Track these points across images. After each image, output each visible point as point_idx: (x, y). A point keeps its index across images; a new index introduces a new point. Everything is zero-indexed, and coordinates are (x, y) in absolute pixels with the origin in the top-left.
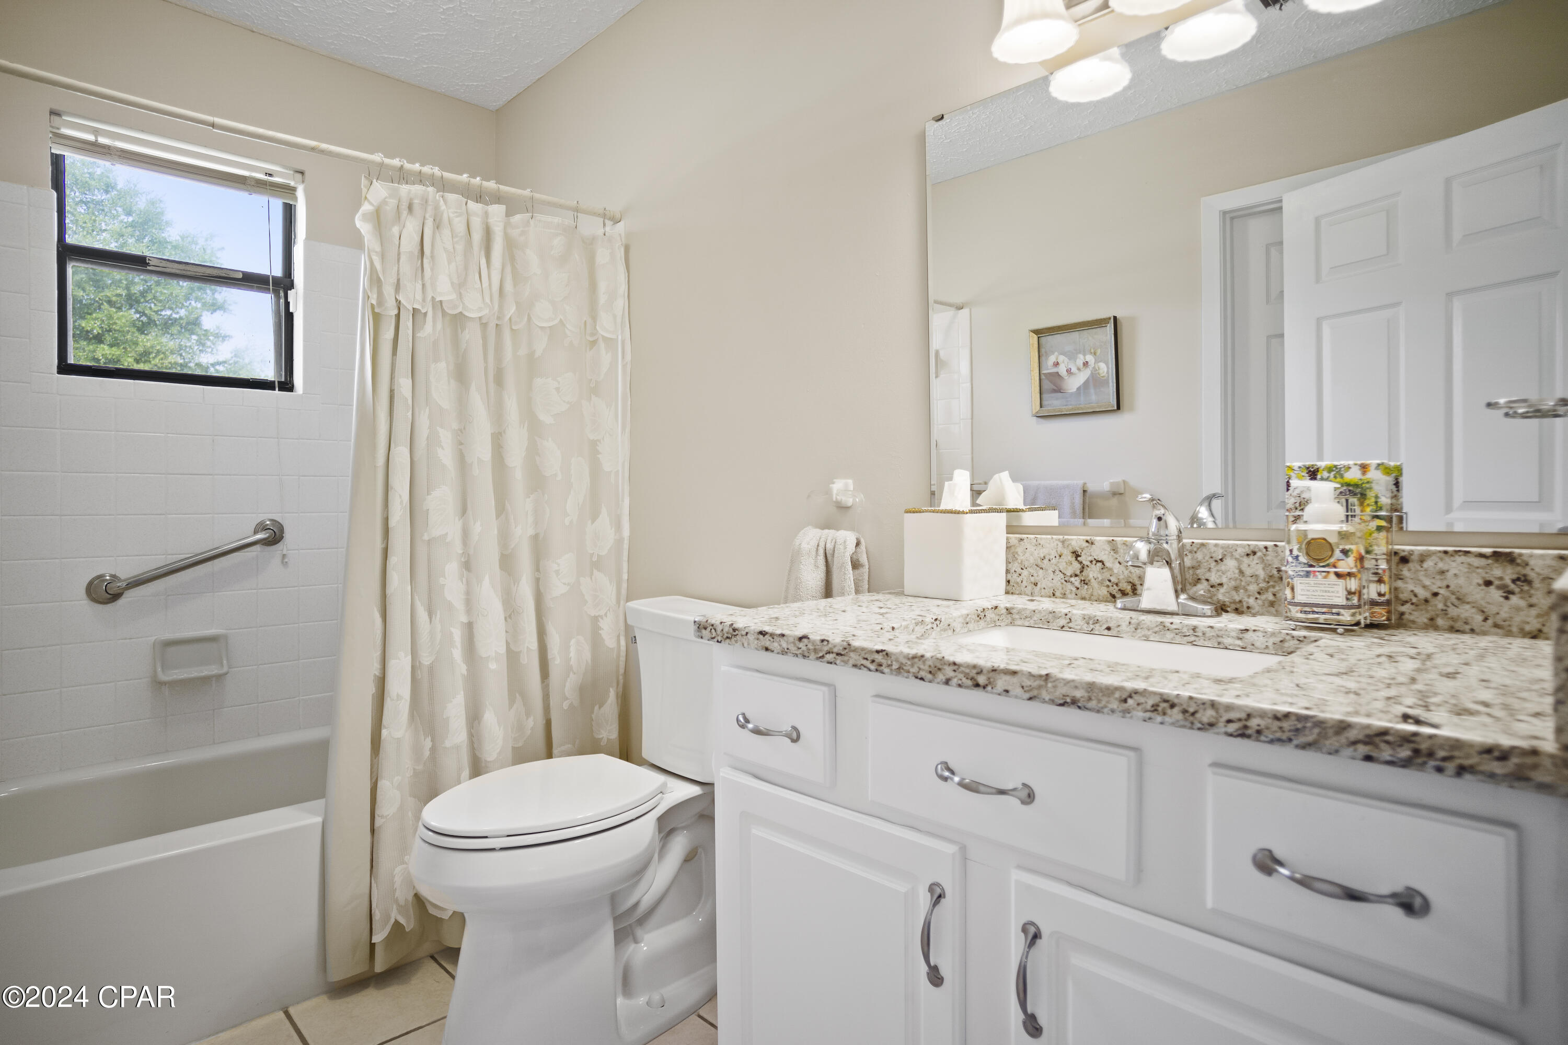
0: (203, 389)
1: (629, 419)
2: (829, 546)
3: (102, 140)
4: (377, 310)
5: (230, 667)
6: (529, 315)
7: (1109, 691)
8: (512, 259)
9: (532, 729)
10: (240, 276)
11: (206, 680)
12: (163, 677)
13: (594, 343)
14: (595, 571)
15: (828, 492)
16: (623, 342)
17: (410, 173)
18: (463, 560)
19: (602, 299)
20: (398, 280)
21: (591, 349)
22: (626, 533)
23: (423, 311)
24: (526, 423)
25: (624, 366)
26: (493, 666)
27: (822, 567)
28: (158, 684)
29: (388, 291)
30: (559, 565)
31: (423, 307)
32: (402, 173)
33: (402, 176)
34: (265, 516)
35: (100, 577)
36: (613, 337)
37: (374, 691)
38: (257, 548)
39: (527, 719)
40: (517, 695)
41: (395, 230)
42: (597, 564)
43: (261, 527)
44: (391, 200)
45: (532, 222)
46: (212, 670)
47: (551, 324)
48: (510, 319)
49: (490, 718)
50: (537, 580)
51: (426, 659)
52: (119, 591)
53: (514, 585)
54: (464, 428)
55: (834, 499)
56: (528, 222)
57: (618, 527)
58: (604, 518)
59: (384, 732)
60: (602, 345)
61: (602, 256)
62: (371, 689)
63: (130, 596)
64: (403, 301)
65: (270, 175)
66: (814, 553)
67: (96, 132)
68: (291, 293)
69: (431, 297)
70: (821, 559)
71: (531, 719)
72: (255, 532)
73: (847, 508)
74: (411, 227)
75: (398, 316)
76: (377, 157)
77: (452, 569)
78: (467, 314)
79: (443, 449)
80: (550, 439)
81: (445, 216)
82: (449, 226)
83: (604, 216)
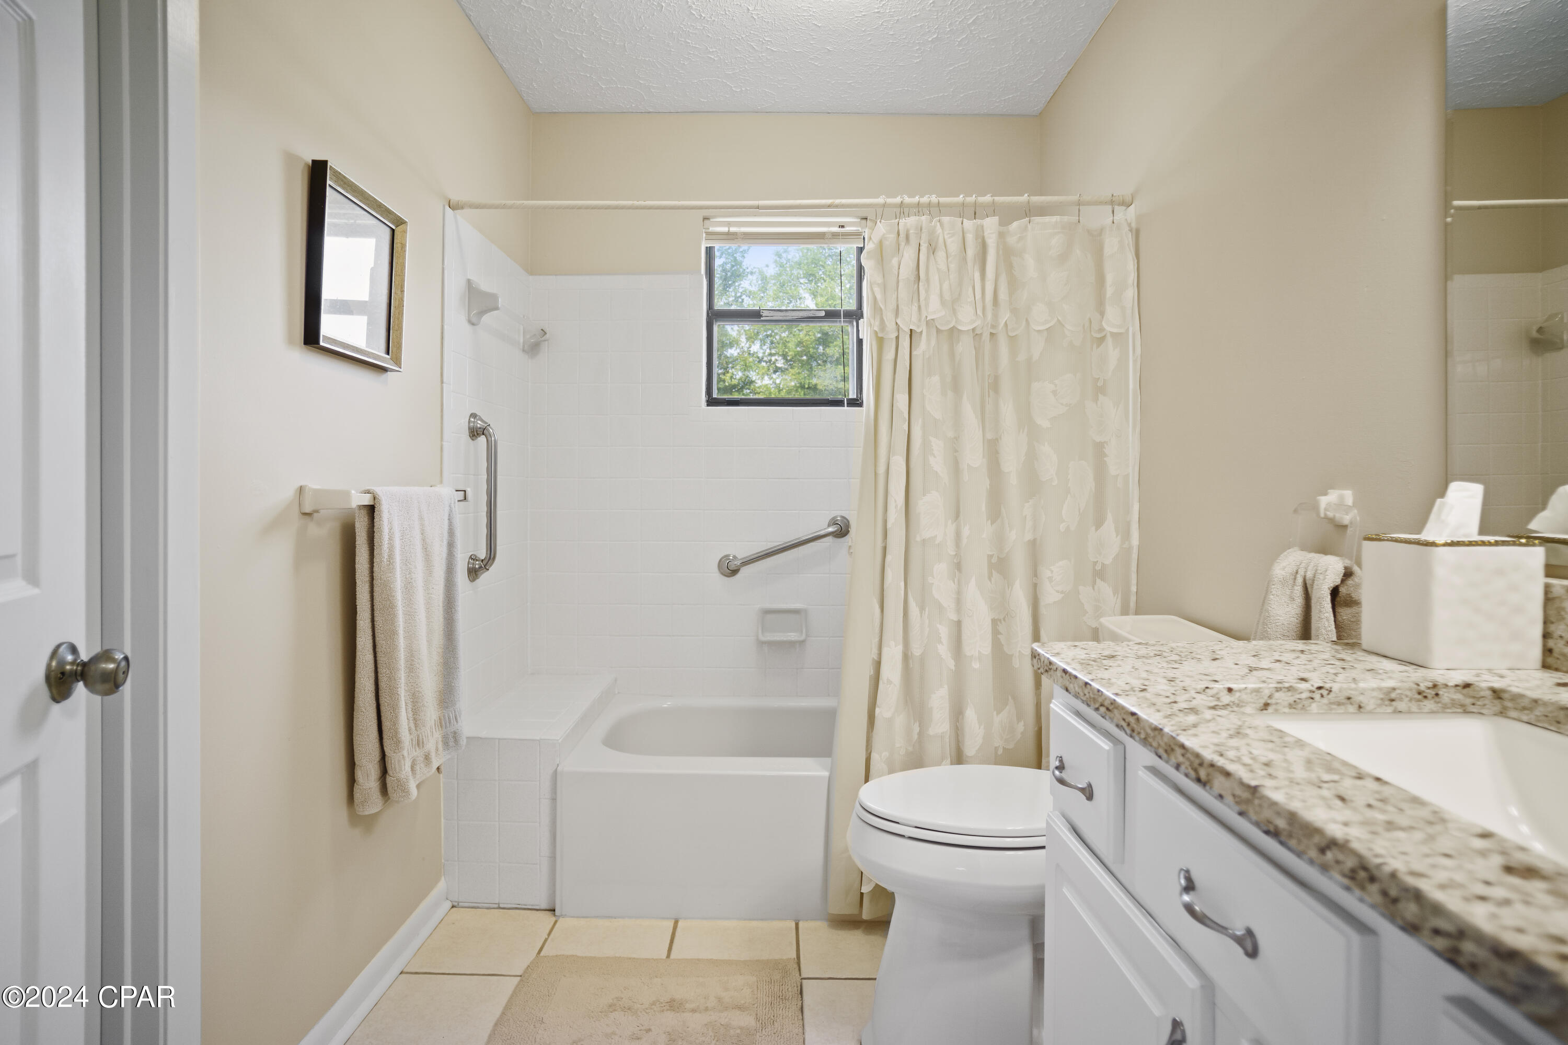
0: (793, 409)
1: (1139, 418)
2: (1309, 575)
3: (733, 229)
4: (880, 335)
5: (807, 636)
6: (1027, 320)
7: (1311, 830)
8: (1010, 267)
9: (1022, 733)
10: (823, 314)
11: (792, 644)
12: (762, 638)
13: (1102, 340)
14: (1098, 581)
15: (1315, 507)
16: (1134, 335)
17: (910, 206)
18: (955, 561)
19: (1109, 291)
20: (898, 306)
21: (1098, 346)
22: (1135, 541)
23: (919, 330)
24: (1026, 427)
25: (1135, 361)
26: (976, 665)
27: (1299, 600)
28: (761, 644)
29: (889, 317)
30: (1052, 572)
31: (918, 327)
32: (902, 209)
33: (902, 210)
34: (838, 513)
35: (727, 556)
36: (1122, 331)
37: (872, 673)
38: (830, 539)
39: (1018, 724)
40: (1010, 698)
41: (895, 261)
42: (1099, 574)
43: (833, 522)
44: (890, 236)
45: (1029, 227)
46: (793, 636)
47: (1047, 326)
48: (1006, 324)
49: (971, 715)
50: (1035, 586)
51: (917, 651)
52: (735, 568)
53: (1009, 588)
54: (959, 437)
55: (1322, 515)
56: (1026, 227)
57: (1126, 535)
58: (1109, 524)
59: (877, 710)
60: (1109, 340)
61: (1111, 245)
62: (869, 671)
63: (744, 571)
64: (901, 325)
65: (843, 227)
66: (1291, 582)
67: (729, 224)
68: (861, 321)
69: (925, 316)
70: (1298, 591)
71: (1022, 723)
72: (829, 526)
73: (1345, 527)
74: (908, 254)
75: (897, 338)
76: (881, 200)
77: (941, 569)
78: (960, 328)
79: (935, 457)
80: (1046, 444)
81: (941, 240)
82: (944, 248)
83: (1112, 203)
